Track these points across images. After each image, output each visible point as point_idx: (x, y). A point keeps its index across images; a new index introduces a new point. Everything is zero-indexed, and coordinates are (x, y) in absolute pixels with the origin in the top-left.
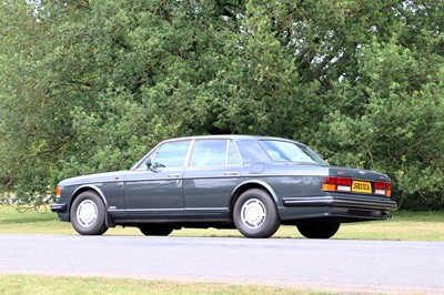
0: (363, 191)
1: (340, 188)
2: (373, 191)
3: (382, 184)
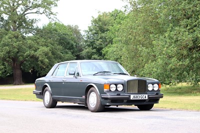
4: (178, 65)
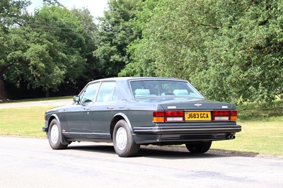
0: (200, 119)
2: (213, 118)
3: (224, 112)
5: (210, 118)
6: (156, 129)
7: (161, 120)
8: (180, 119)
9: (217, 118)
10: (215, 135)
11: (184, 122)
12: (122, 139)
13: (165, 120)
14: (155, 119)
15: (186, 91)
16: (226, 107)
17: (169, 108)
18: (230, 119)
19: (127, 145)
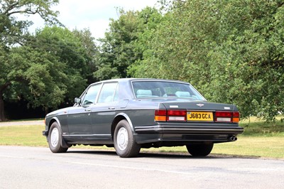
0: (202, 119)
1: (171, 118)
2: (215, 119)
3: (226, 113)
4: (244, 88)
5: (212, 119)
6: (157, 128)
7: (163, 118)
8: (182, 119)
9: (219, 119)
10: (217, 136)
11: (186, 121)
12: (123, 139)
13: (167, 118)
14: (157, 118)
15: (188, 93)
16: (228, 108)
17: (171, 107)
18: (232, 120)
19: (128, 145)
